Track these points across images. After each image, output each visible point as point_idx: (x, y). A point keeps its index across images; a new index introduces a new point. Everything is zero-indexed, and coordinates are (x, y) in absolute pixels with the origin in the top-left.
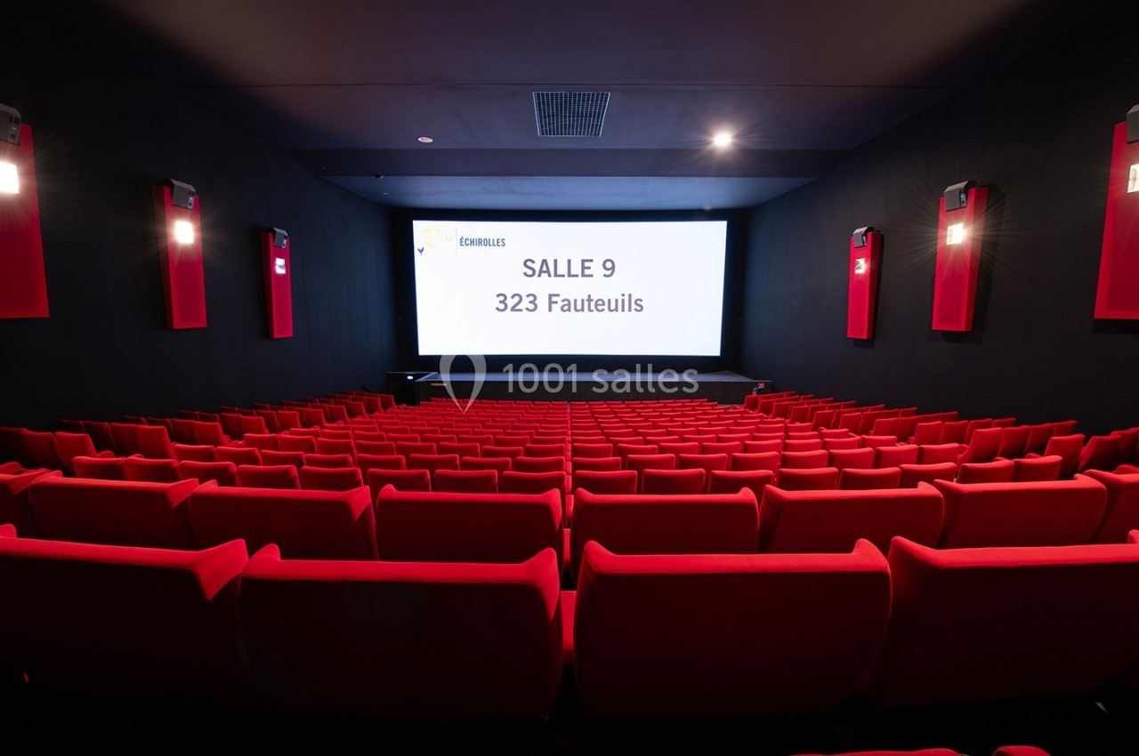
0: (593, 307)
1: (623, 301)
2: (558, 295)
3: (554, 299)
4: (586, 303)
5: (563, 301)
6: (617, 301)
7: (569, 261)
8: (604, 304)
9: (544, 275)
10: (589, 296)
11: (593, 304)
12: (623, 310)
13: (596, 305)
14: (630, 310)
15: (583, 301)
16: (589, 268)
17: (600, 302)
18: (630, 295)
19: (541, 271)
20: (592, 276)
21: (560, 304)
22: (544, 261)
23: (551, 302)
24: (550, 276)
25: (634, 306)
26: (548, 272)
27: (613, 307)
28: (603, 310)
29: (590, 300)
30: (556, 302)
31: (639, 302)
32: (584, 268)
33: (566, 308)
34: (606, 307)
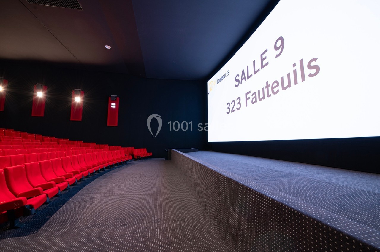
0: (270, 92)
1: (295, 71)
2: (249, 92)
3: (248, 96)
4: (265, 90)
5: (252, 95)
6: (289, 75)
7: (254, 62)
8: (278, 85)
9: (243, 81)
10: (267, 82)
11: (270, 88)
12: (296, 83)
13: (273, 88)
14: (303, 79)
15: (263, 89)
16: (265, 58)
17: (275, 84)
18: (301, 62)
19: (242, 79)
20: (267, 64)
21: (251, 98)
22: (243, 71)
23: (247, 99)
24: (245, 80)
25: (307, 71)
26: (245, 78)
27: (286, 84)
28: (278, 90)
29: (268, 86)
30: (249, 98)
31: (313, 64)
32: (262, 60)
33: (254, 100)
34: (280, 87)
